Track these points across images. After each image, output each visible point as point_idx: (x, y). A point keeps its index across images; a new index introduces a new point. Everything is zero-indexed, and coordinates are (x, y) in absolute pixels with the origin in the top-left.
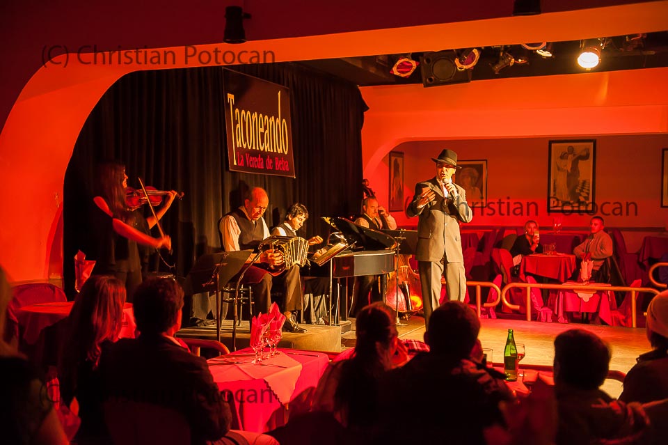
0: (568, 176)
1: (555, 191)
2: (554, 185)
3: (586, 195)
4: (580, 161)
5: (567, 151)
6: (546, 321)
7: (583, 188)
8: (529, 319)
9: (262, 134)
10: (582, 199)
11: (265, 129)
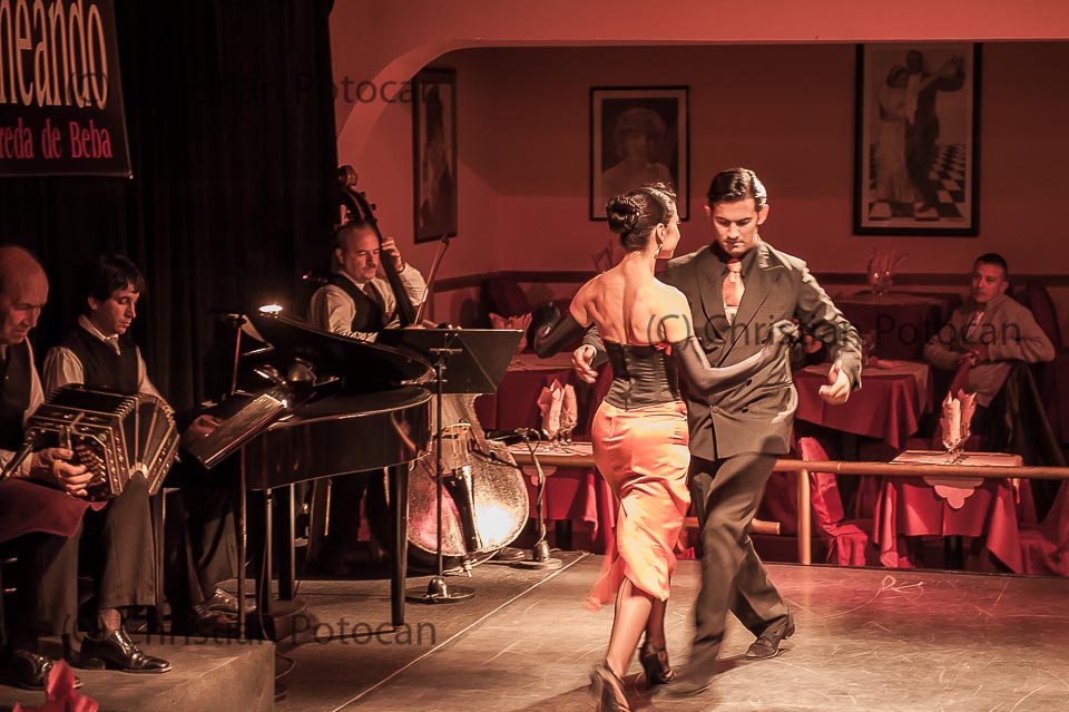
0: (909, 132)
1: (873, 175)
2: (872, 160)
3: (957, 188)
4: (940, 94)
5: (904, 64)
6: (851, 565)
7: (947, 167)
8: (807, 559)
9: (28, 56)
10: (944, 197)
11: (36, 39)
